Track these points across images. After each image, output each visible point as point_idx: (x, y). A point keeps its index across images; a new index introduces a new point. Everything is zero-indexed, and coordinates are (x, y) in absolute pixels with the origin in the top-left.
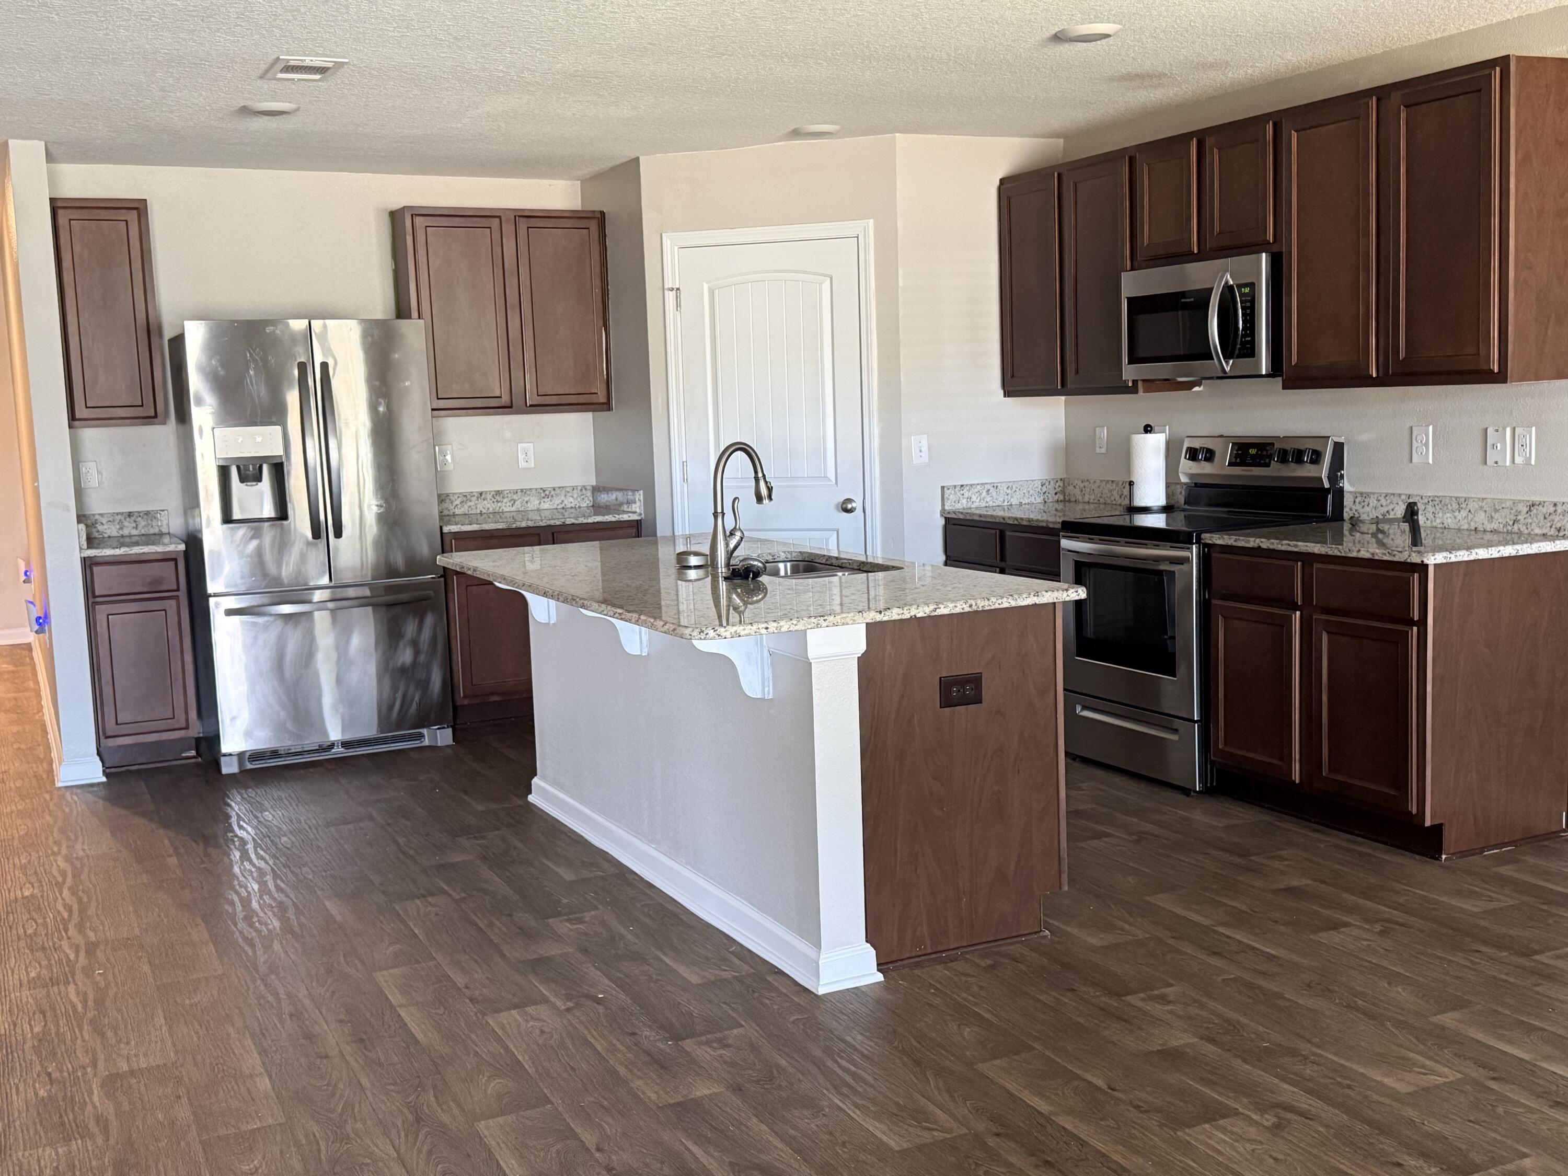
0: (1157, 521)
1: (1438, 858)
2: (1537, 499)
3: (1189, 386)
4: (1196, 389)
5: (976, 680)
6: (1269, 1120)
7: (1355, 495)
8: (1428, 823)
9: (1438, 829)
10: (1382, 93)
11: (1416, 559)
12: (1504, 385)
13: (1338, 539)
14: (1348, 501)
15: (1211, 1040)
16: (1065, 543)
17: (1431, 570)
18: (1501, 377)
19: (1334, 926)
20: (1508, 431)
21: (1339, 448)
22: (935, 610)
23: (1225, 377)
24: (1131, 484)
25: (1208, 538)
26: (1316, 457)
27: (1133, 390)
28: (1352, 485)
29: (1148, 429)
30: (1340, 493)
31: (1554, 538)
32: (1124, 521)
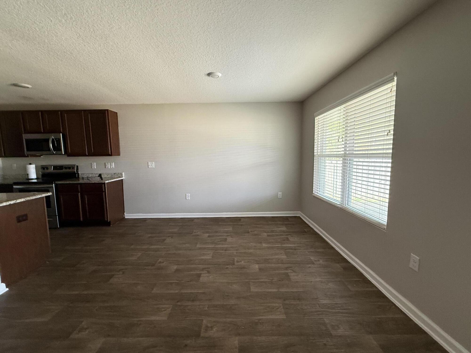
0: (36, 181)
1: (110, 226)
2: (115, 172)
3: (40, 156)
4: (41, 157)
5: (26, 215)
6: (121, 273)
7: (81, 174)
8: (109, 221)
9: (110, 221)
10: (85, 111)
11: (103, 182)
12: (111, 157)
13: (79, 180)
14: (80, 175)
15: (99, 266)
16: (14, 187)
17: (106, 183)
18: (111, 155)
19: (104, 240)
20: (109, 163)
21: (77, 166)
22: (16, 201)
23: (54, 154)
24: (28, 174)
25: (57, 182)
26: (73, 168)
27: (28, 156)
28: (80, 172)
29: (30, 164)
30: (78, 174)
31: (118, 178)
32: (27, 181)
